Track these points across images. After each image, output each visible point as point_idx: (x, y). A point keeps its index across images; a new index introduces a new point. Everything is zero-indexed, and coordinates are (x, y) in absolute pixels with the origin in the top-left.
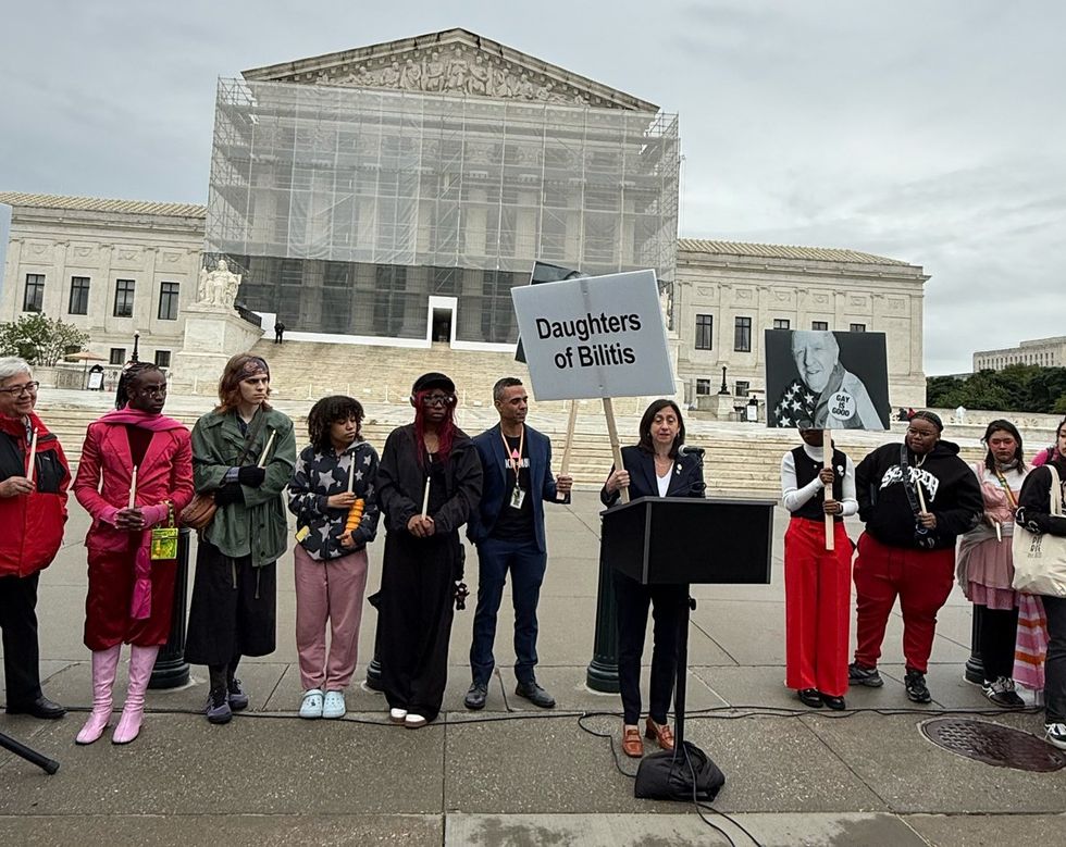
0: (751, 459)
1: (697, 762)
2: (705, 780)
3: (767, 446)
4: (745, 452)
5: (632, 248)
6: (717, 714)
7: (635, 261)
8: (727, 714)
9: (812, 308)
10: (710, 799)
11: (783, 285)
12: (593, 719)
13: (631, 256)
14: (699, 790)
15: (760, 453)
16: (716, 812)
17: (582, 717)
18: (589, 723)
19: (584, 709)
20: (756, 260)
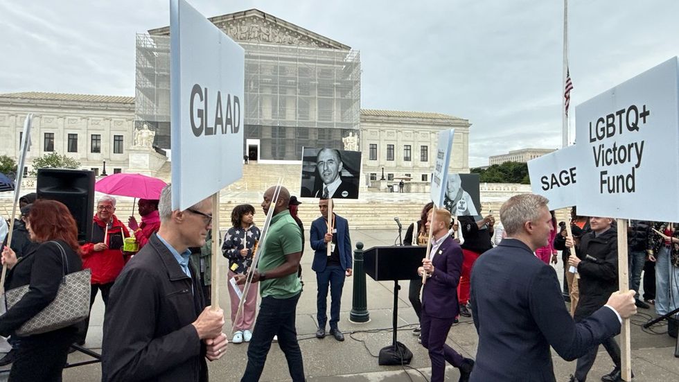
0: (400, 212)
1: (402, 349)
2: (406, 356)
3: (407, 206)
4: (397, 209)
5: (340, 114)
6: (405, 328)
7: (342, 121)
8: (409, 328)
9: (420, 139)
10: (408, 363)
11: (408, 129)
12: (356, 334)
13: (340, 118)
14: (404, 360)
15: (403, 209)
16: (412, 368)
17: (351, 333)
18: (355, 336)
19: (352, 330)
20: (396, 118)
